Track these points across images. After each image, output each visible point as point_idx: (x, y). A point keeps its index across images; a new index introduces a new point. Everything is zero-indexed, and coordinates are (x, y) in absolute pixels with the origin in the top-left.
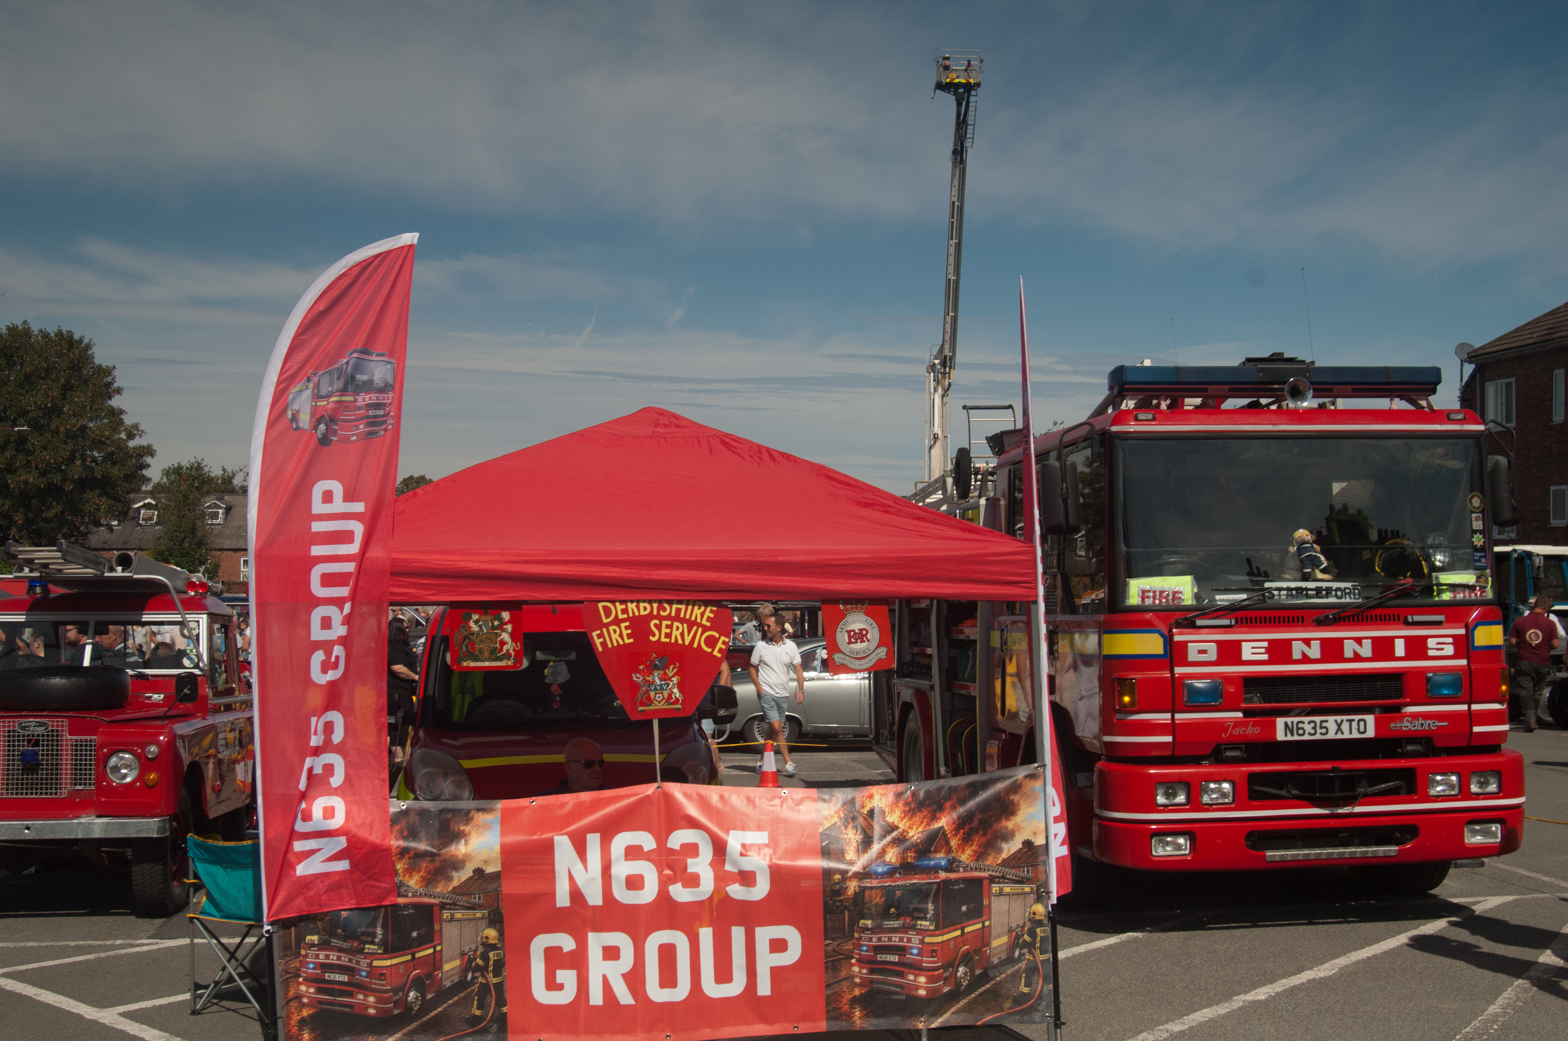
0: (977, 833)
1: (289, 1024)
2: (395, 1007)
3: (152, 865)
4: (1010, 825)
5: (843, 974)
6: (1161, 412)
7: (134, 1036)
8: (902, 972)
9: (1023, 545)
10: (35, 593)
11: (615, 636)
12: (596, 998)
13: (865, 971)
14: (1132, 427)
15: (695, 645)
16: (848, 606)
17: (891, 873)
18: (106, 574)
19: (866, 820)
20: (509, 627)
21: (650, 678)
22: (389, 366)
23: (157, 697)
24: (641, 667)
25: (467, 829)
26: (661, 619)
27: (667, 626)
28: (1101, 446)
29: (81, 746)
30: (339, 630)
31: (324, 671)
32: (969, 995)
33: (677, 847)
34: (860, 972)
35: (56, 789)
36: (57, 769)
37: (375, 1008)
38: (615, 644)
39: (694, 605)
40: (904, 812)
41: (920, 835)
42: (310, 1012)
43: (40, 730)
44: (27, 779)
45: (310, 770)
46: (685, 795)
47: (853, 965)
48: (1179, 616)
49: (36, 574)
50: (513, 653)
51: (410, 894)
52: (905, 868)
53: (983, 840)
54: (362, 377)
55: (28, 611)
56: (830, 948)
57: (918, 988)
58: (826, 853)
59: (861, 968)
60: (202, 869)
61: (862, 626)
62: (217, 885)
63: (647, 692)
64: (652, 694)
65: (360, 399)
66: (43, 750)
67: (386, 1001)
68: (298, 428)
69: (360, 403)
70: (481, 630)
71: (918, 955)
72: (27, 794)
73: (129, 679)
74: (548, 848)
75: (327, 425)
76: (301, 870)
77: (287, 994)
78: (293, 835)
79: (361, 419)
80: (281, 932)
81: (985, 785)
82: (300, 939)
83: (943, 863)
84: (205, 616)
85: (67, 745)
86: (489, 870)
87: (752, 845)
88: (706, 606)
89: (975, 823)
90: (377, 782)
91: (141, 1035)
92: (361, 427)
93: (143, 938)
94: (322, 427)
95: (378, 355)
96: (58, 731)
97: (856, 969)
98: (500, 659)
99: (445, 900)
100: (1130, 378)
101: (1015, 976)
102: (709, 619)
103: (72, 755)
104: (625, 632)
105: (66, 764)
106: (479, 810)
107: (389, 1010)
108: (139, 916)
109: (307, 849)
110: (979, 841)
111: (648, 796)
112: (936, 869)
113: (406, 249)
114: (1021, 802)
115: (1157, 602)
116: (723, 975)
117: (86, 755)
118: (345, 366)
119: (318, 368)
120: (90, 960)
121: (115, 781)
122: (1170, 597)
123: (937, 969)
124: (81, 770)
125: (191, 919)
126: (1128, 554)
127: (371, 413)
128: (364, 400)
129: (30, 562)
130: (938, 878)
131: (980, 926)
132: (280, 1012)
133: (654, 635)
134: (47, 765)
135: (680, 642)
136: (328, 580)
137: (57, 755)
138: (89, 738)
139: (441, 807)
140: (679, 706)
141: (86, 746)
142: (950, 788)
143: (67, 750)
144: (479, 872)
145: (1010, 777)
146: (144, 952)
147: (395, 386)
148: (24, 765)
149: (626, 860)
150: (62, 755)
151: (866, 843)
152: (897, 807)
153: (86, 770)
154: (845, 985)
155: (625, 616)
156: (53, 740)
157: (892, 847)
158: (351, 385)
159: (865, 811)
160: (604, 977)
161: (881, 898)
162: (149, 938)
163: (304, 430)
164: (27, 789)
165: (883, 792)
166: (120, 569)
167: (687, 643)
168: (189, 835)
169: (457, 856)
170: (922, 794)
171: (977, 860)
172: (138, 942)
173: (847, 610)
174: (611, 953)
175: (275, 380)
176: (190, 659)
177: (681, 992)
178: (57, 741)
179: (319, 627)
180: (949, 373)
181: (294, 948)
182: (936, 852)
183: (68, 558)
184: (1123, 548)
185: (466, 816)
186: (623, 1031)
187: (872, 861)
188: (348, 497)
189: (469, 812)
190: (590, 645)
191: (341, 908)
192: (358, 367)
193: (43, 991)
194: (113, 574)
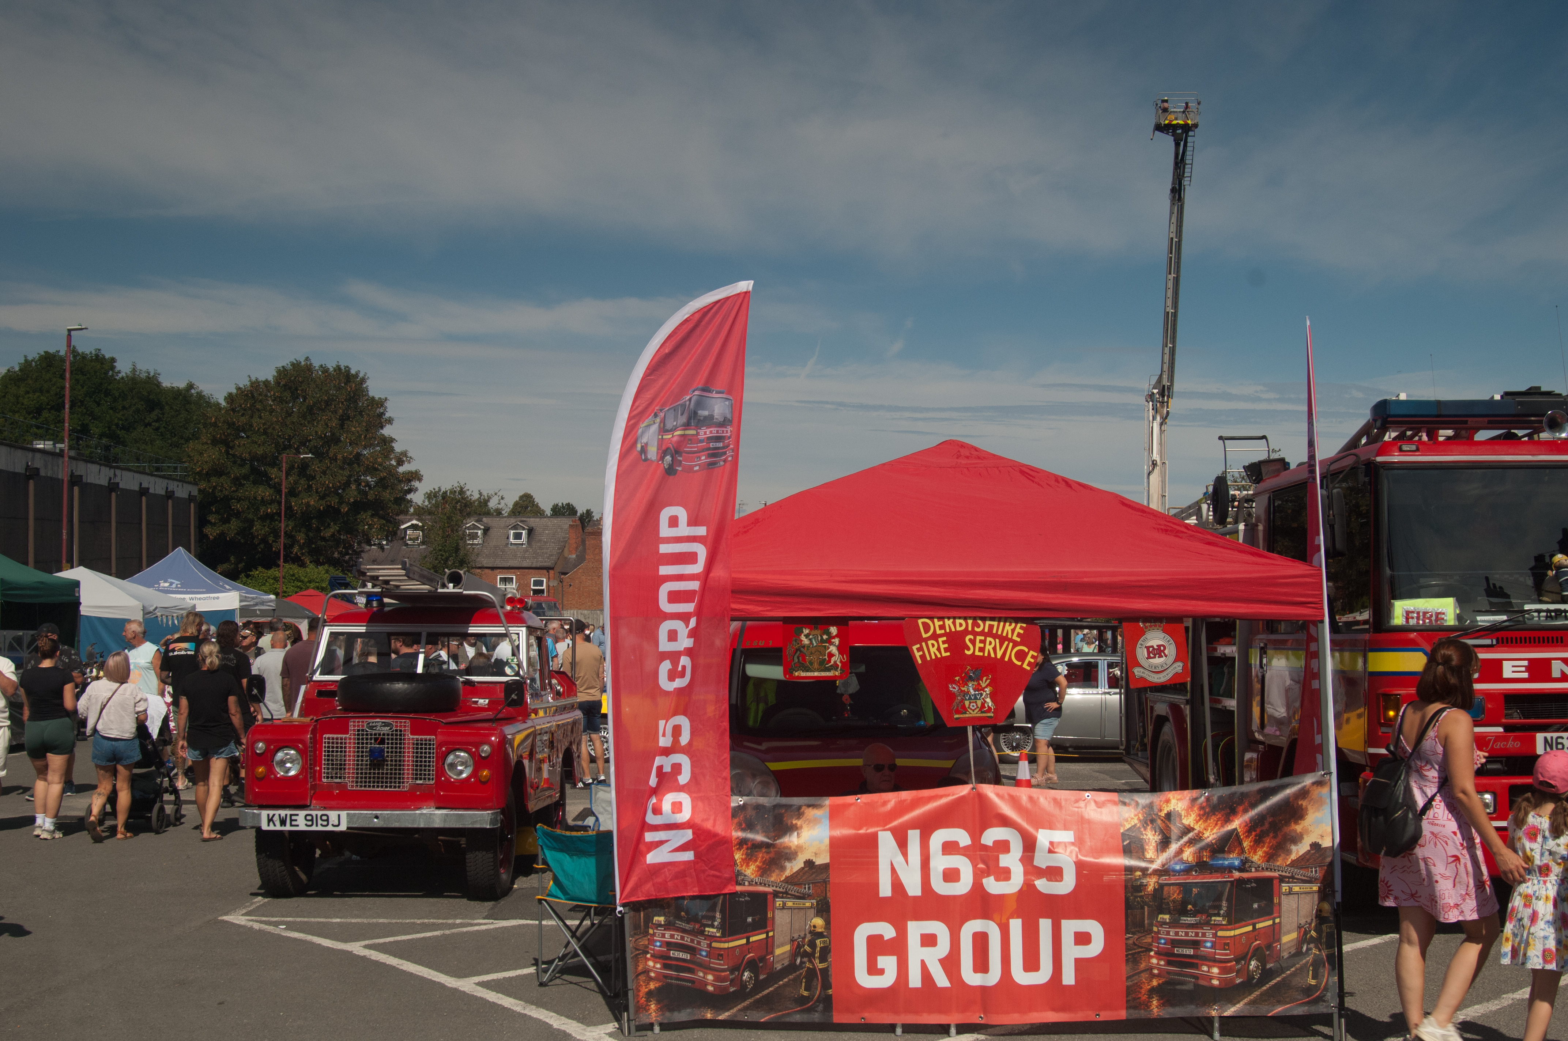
0: (1268, 835)
1: (638, 995)
2: (731, 985)
3: (484, 853)
4: (1298, 828)
5: (1143, 966)
6: (1424, 443)
7: (493, 1003)
8: (1197, 964)
9: (1311, 568)
10: (372, 606)
11: (933, 650)
12: (915, 980)
13: (1162, 963)
14: (1396, 458)
15: (1006, 659)
16: (1148, 624)
17: (1188, 870)
18: (439, 590)
19: (1164, 822)
20: (837, 641)
21: (965, 689)
22: (727, 403)
23: (483, 702)
24: (957, 678)
25: (799, 823)
26: (975, 634)
27: (981, 641)
28: (1366, 476)
29: (422, 744)
30: (685, 642)
31: (672, 678)
32: (1260, 988)
33: (991, 844)
34: (1158, 964)
35: (399, 783)
36: (400, 765)
37: (713, 985)
38: (933, 657)
39: (1005, 622)
40: (1199, 815)
41: (1215, 836)
42: (657, 985)
43: (386, 730)
44: (374, 773)
45: (660, 768)
46: (998, 795)
47: (1152, 957)
49: (377, 589)
50: (840, 665)
51: (747, 883)
52: (1201, 866)
53: (1274, 842)
54: (704, 413)
55: (369, 622)
56: (1131, 942)
57: (1211, 978)
58: (1127, 851)
59: (1159, 959)
60: (550, 855)
61: (1160, 643)
62: (563, 870)
63: (962, 701)
64: (967, 703)
65: (701, 432)
66: (388, 748)
67: (723, 980)
68: (646, 459)
69: (702, 436)
70: (811, 643)
71: (1212, 947)
72: (374, 786)
73: (461, 685)
74: (872, 842)
75: (672, 457)
76: (652, 858)
77: (636, 969)
78: (645, 827)
79: (703, 451)
80: (632, 913)
81: (1274, 791)
82: (648, 920)
83: (1237, 863)
84: (524, 629)
85: (409, 744)
86: (819, 861)
87: (1059, 843)
88: (1016, 623)
89: (1267, 826)
90: (719, 780)
91: (500, 1002)
92: (703, 458)
93: (478, 918)
94: (668, 458)
95: (717, 393)
96: (401, 731)
97: (1154, 961)
98: (828, 670)
99: (778, 889)
100: (1393, 412)
101: (1303, 969)
102: (1019, 635)
103: (413, 753)
104: (942, 646)
105: (408, 761)
106: (809, 806)
107: (726, 988)
108: (471, 898)
109: (657, 839)
110: (1269, 843)
111: (963, 797)
112: (1230, 868)
113: (742, 296)
114: (1309, 807)
115: (1421, 622)
116: (1031, 963)
117: (425, 753)
118: (688, 403)
119: (663, 405)
120: (437, 937)
121: (454, 777)
122: (1434, 618)
123: (1229, 961)
124: (421, 766)
125: (540, 901)
126: (1392, 577)
127: (711, 445)
128: (705, 433)
129: (374, 579)
130: (1232, 877)
131: (1270, 922)
132: (630, 986)
133: (969, 649)
134: (392, 761)
135: (993, 655)
136: (675, 597)
137: (400, 752)
138: (428, 737)
139: (775, 803)
140: (992, 715)
141: (426, 744)
142: (1242, 794)
143: (409, 748)
144: (809, 863)
145: (1299, 783)
146: (483, 931)
147: (734, 420)
148: (371, 761)
149: (943, 854)
150: (404, 752)
151: (1165, 843)
152: (1192, 811)
153: (425, 766)
154: (1144, 976)
155: (943, 631)
156: (396, 739)
157: (1189, 847)
158: (694, 419)
159: (1163, 814)
160: (923, 963)
161: (1178, 894)
162: (484, 918)
163: (652, 461)
164: (374, 782)
165: (1179, 797)
166: (451, 585)
167: (999, 656)
168: (539, 826)
169: (790, 848)
170: (1215, 799)
171: (1268, 861)
172: (476, 921)
173: (1146, 627)
174: (929, 940)
175: (626, 416)
176: (511, 667)
177: (993, 977)
178: (401, 739)
179: (667, 639)
181: (642, 927)
182: (1230, 852)
183: (411, 576)
184: (1388, 571)
185: (798, 812)
186: (940, 1011)
187: (1170, 860)
188: (693, 522)
189: (800, 808)
190: (910, 657)
191: (685, 894)
192: (700, 404)
193: (404, 962)
194: (445, 590)
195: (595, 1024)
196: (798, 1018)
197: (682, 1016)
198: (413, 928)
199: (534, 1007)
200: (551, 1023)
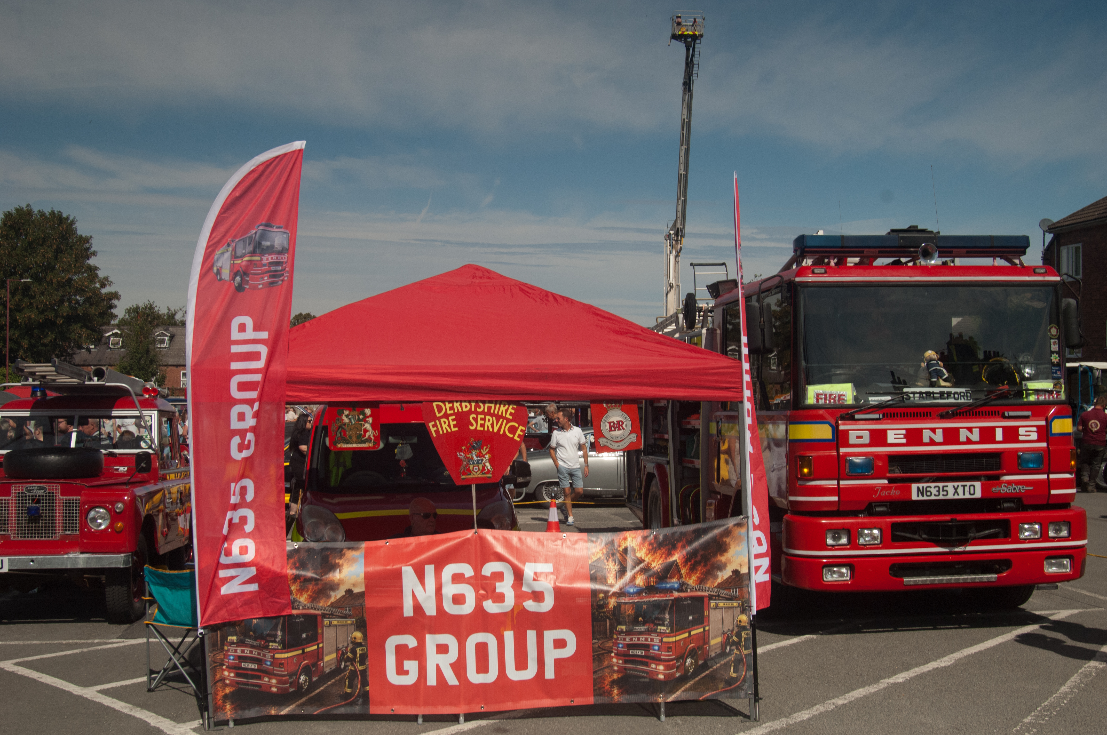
0: (700, 564)
1: (216, 698)
2: (290, 686)
3: (120, 587)
4: (723, 559)
5: (606, 663)
6: (831, 268)
7: (108, 706)
8: (647, 663)
9: (732, 361)
10: (36, 396)
11: (445, 426)
12: (432, 680)
13: (621, 662)
14: (810, 279)
15: (501, 432)
16: (610, 405)
17: (639, 592)
18: (87, 383)
19: (622, 555)
20: (370, 420)
21: (469, 456)
22: (285, 236)
23: (123, 469)
24: (463, 448)
25: (341, 562)
26: (477, 413)
27: (482, 419)
28: (788, 292)
29: (70, 503)
30: (250, 422)
31: (240, 450)
32: (693, 679)
33: (489, 575)
34: (617, 662)
35: (52, 533)
36: (53, 520)
37: (276, 687)
38: (445, 432)
39: (500, 404)
40: (648, 550)
41: (660, 566)
42: (231, 690)
43: (41, 492)
44: (32, 527)
45: (231, 520)
46: (494, 538)
47: (613, 657)
48: (843, 412)
49: (37, 383)
50: (373, 438)
51: (301, 608)
52: (649, 589)
53: (704, 569)
54: (266, 243)
55: (32, 408)
56: (596, 646)
57: (658, 673)
58: (593, 578)
59: (618, 659)
60: (155, 590)
61: (619, 419)
62: (165, 601)
63: (468, 465)
64: (471, 467)
65: (265, 258)
66: (43, 506)
67: (285, 683)
68: (221, 279)
69: (265, 261)
70: (351, 421)
71: (658, 650)
72: (31, 537)
73: (103, 456)
74: (398, 575)
75: (241, 277)
76: (225, 590)
77: (215, 677)
78: (219, 566)
79: (266, 273)
80: (211, 634)
81: (706, 531)
82: (224, 639)
83: (676, 586)
84: (156, 412)
85: (59, 503)
86: (357, 590)
87: (541, 573)
88: (509, 405)
89: (699, 557)
90: (277, 529)
91: (112, 706)
92: (266, 278)
93: (113, 638)
94: (238, 278)
95: (277, 228)
96: (53, 493)
97: (614, 660)
98: (364, 442)
99: (325, 612)
100: (809, 243)
102: (511, 414)
103: (63, 510)
104: (452, 423)
105: (59, 516)
106: (349, 549)
107: (287, 689)
108: (111, 622)
109: (229, 575)
110: (701, 570)
111: (468, 539)
112: (671, 590)
113: (297, 153)
114: (731, 543)
115: (828, 402)
116: (521, 664)
117: (73, 510)
118: (254, 236)
119: (235, 237)
120: (77, 654)
121: (94, 528)
122: (837, 399)
123: (672, 660)
124: (69, 520)
125: (147, 625)
126: (807, 368)
127: (272, 268)
128: (268, 259)
129: (33, 374)
130: (673, 596)
131: (702, 630)
132: (210, 690)
133: (472, 425)
134: (46, 516)
135: (491, 430)
136: (243, 387)
138: (75, 498)
139: (322, 547)
140: (491, 475)
141: (73, 503)
142: (681, 533)
143: (59, 506)
144: (349, 592)
145: (724, 525)
146: (115, 648)
147: (290, 249)
148: (29, 517)
149: (452, 583)
150: (56, 510)
151: (622, 571)
152: (644, 546)
153: (73, 520)
154: (607, 672)
155: (452, 412)
156: (49, 500)
157: (640, 575)
158: (258, 248)
159: (621, 549)
160: (438, 666)
161: (632, 610)
162: (118, 638)
163: (225, 281)
164: (32, 534)
165: (634, 536)
166: (96, 379)
167: (496, 430)
168: (146, 566)
169: (334, 581)
170: (661, 537)
171: (700, 584)
172: (110, 641)
173: (609, 407)
174: (442, 649)
175: (205, 245)
176: (146, 442)
177: (491, 676)
178: (53, 500)
179: (237, 420)
180: (681, 241)
181: (219, 645)
182: (671, 578)
183: (60, 371)
184: (803, 364)
185: (340, 553)
186: (451, 704)
187: (626, 585)
188: (257, 328)
189: (342, 550)
190: (427, 432)
191: (252, 617)
192: (263, 236)
193: (44, 675)
194: (91, 383)
195: (184, 721)
196: (342, 710)
197: (251, 713)
198: (60, 648)
199: (139, 709)
200: (149, 722)
